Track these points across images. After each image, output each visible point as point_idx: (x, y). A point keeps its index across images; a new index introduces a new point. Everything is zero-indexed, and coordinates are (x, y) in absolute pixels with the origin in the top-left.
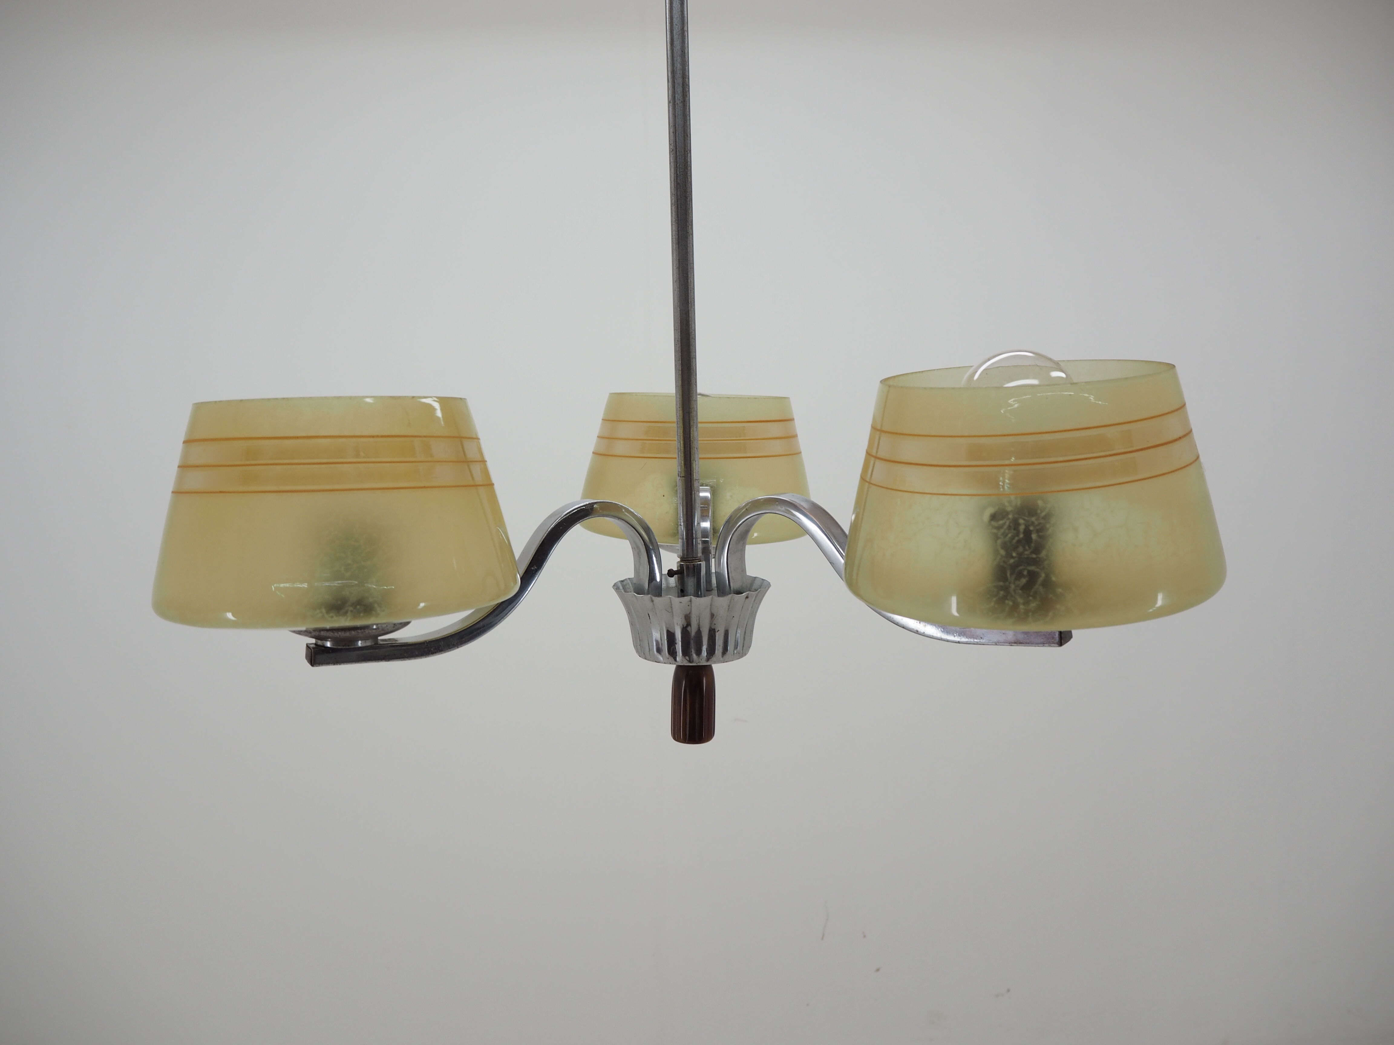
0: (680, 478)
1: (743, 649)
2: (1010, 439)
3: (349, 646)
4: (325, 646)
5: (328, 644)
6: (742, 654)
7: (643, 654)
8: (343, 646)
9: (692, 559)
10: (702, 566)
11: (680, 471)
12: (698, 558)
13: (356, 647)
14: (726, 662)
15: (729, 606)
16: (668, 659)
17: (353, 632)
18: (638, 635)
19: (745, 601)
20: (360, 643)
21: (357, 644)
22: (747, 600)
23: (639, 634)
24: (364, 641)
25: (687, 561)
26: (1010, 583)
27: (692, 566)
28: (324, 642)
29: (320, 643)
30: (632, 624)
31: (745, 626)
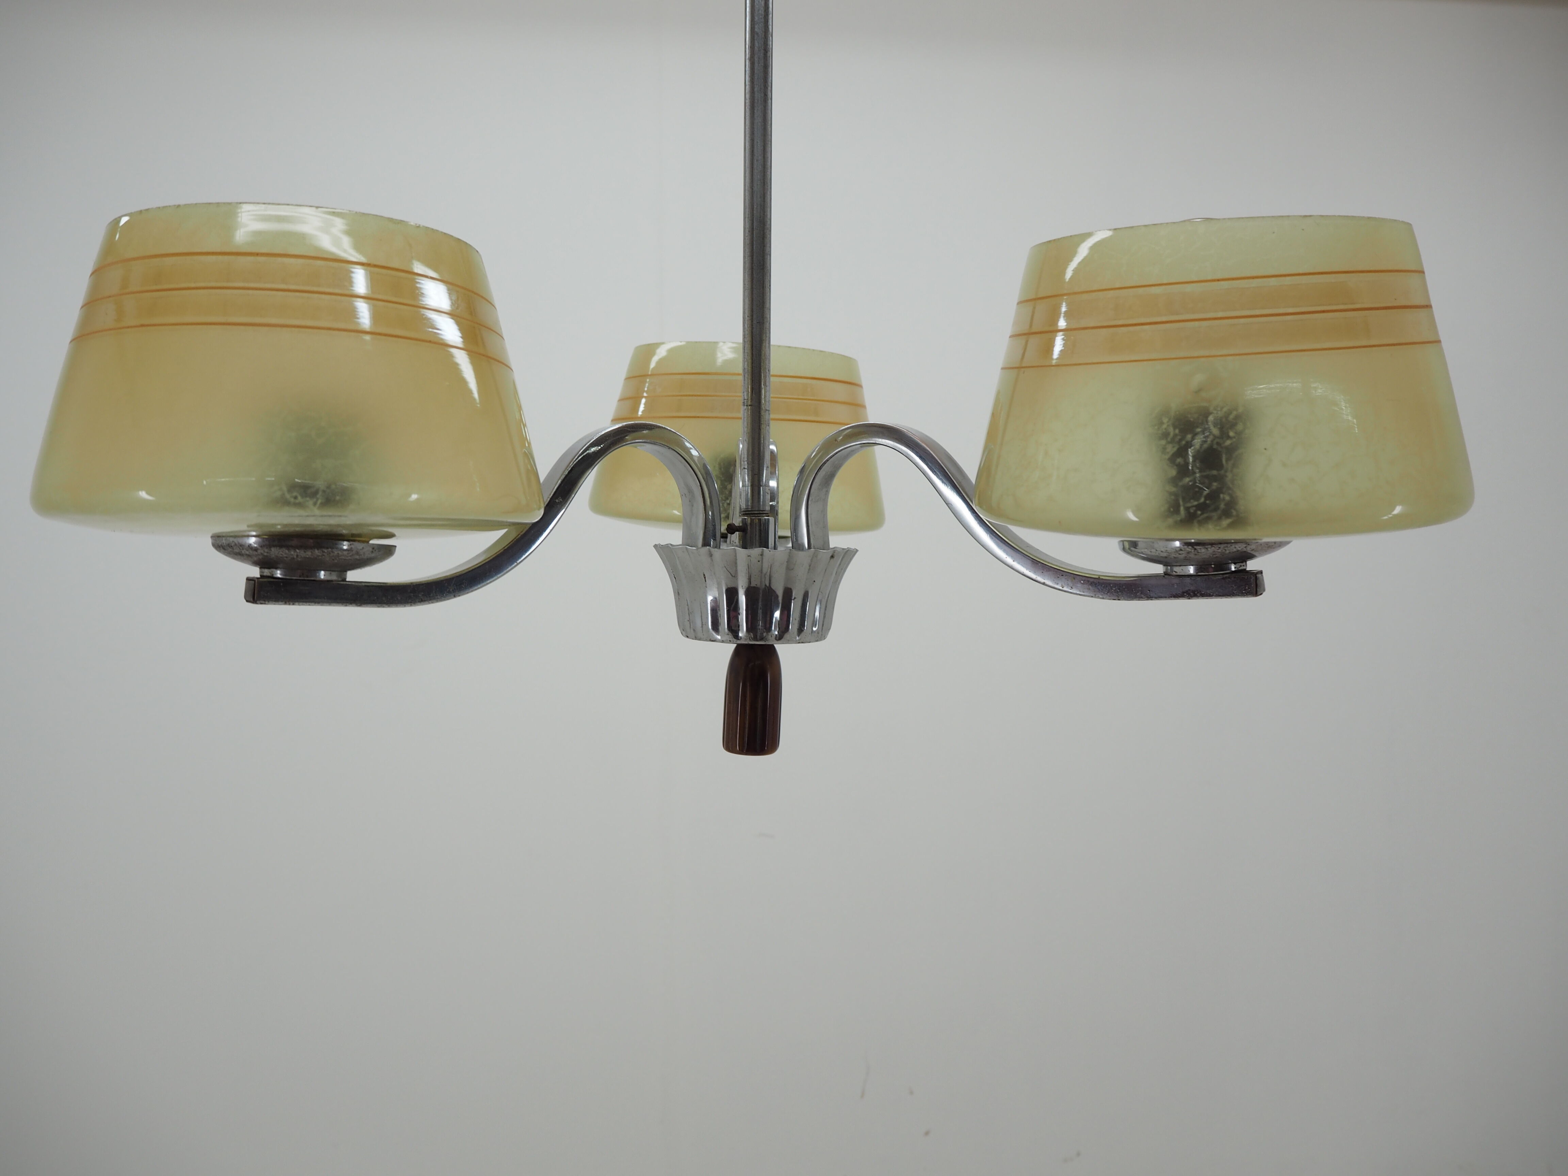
0: (745, 407)
1: (822, 629)
2: (1225, 285)
3: (307, 577)
4: (275, 576)
5: (278, 574)
6: (821, 636)
7: (692, 631)
8: (300, 577)
9: (758, 512)
10: (770, 521)
11: (746, 398)
12: (766, 512)
13: (318, 579)
14: (802, 643)
15: (810, 566)
16: (728, 634)
17: (316, 551)
18: (687, 607)
19: (829, 562)
20: (322, 575)
21: (319, 575)
22: (832, 559)
23: (688, 605)
24: (329, 572)
25: (751, 515)
26: (1226, 471)
27: (757, 521)
28: (274, 570)
29: (267, 572)
30: (678, 594)
31: (827, 596)
